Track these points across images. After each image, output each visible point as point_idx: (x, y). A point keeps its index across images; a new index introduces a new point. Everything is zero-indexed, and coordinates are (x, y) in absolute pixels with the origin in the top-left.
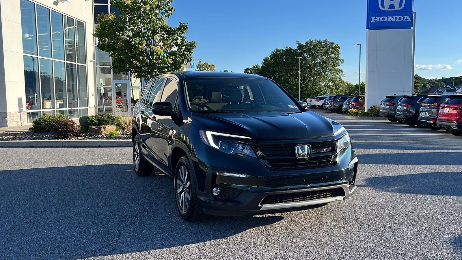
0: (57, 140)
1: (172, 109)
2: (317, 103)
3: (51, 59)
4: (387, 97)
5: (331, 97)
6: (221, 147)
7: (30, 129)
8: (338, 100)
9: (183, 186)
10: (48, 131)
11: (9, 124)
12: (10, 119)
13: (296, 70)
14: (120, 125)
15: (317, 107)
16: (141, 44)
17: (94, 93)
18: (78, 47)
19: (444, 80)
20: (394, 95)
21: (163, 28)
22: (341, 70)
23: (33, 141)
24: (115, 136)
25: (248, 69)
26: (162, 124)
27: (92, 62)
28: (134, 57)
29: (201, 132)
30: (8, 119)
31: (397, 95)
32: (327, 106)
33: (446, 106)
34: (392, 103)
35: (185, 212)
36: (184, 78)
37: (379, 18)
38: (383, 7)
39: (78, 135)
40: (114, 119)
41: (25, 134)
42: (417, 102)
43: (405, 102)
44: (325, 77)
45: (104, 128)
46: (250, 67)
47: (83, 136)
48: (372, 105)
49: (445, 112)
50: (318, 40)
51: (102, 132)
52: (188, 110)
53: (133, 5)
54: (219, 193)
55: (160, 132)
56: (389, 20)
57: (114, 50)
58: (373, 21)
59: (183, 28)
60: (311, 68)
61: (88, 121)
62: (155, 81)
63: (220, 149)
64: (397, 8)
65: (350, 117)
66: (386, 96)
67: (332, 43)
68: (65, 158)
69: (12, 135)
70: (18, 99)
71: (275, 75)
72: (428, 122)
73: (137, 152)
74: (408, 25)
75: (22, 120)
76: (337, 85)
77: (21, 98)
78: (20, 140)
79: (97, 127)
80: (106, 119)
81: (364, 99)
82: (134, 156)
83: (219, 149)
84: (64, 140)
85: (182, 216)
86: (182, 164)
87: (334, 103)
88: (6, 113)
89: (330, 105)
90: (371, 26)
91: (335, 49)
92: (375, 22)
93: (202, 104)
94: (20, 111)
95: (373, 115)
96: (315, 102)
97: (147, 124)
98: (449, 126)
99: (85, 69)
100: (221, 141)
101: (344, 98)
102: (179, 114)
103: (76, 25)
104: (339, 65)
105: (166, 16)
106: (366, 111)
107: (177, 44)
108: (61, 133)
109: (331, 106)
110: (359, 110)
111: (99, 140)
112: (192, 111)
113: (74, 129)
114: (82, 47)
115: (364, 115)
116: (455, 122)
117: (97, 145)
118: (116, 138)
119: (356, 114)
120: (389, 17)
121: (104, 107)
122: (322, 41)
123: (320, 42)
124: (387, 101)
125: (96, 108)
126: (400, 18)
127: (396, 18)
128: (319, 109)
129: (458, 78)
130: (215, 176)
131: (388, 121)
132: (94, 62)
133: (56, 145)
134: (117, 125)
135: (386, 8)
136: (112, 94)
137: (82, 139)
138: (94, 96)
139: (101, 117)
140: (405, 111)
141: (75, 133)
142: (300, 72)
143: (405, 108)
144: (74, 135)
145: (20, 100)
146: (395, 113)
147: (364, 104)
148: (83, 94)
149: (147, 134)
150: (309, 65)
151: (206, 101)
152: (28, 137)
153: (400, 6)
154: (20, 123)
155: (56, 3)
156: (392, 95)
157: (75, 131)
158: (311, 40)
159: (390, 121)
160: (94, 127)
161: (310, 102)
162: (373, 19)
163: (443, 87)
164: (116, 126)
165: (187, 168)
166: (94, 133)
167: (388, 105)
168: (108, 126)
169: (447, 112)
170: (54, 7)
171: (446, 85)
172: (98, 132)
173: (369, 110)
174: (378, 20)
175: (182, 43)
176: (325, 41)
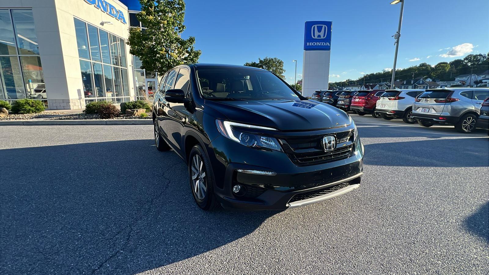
0: (102, 120)
1: (184, 96)
3: (101, 63)
4: (316, 92)
6: (242, 140)
7: (83, 111)
9: (197, 174)
10: (97, 113)
11: (71, 107)
12: (72, 104)
14: (149, 108)
16: (162, 50)
17: (133, 87)
18: (121, 56)
19: (336, 83)
21: (177, 40)
22: (284, 76)
23: (84, 120)
24: (145, 117)
26: (175, 110)
27: (131, 67)
28: (156, 60)
29: (218, 122)
30: (71, 104)
31: (322, 91)
33: (357, 97)
34: (319, 96)
35: (202, 201)
36: (195, 67)
37: (312, 43)
38: (314, 36)
39: (118, 116)
40: (144, 105)
41: (79, 115)
42: (336, 95)
43: (328, 95)
45: (137, 111)
47: (121, 117)
49: (356, 101)
51: (135, 114)
52: (201, 97)
53: (154, 20)
54: (239, 190)
55: (174, 117)
56: (317, 45)
57: (142, 54)
58: (308, 45)
59: (191, 40)
61: (125, 106)
62: (169, 73)
63: (242, 142)
64: (322, 37)
67: (279, 60)
68: (104, 134)
69: (70, 115)
70: (78, 90)
72: (343, 107)
73: (157, 132)
74: (328, 48)
75: (82, 105)
77: (80, 90)
78: (74, 119)
79: (131, 110)
80: (138, 104)
82: (155, 135)
83: (239, 142)
84: (107, 120)
85: (197, 203)
86: (195, 153)
88: (69, 100)
90: (307, 48)
91: (280, 63)
92: (309, 46)
93: (209, 93)
94: (80, 99)
97: (164, 110)
98: (358, 109)
99: (126, 71)
100: (242, 133)
102: (191, 102)
103: (118, 41)
104: (283, 73)
105: (180, 32)
107: (187, 52)
108: (105, 114)
111: (133, 120)
112: (205, 99)
113: (115, 111)
114: (124, 56)
116: (363, 107)
117: (131, 123)
118: (145, 118)
120: (317, 43)
121: (139, 96)
122: (273, 58)
123: (272, 59)
124: (316, 94)
125: (135, 97)
126: (324, 44)
127: (321, 43)
129: (343, 82)
130: (236, 173)
132: (132, 67)
133: (101, 123)
134: (147, 109)
135: (316, 37)
136: (146, 88)
137: (121, 119)
138: (133, 89)
139: (135, 103)
140: (328, 100)
141: (115, 114)
143: (328, 98)
144: (115, 116)
145: (79, 91)
148: (125, 88)
149: (164, 116)
151: (211, 91)
152: (81, 117)
153: (324, 37)
154: (80, 107)
155: (102, 24)
156: (319, 91)
157: (115, 113)
158: (267, 58)
160: (129, 110)
163: (336, 87)
164: (145, 110)
165: (202, 158)
166: (129, 115)
168: (140, 109)
169: (358, 101)
170: (101, 26)
171: (337, 86)
172: (132, 114)
174: (311, 45)
175: (191, 51)
176: (275, 59)
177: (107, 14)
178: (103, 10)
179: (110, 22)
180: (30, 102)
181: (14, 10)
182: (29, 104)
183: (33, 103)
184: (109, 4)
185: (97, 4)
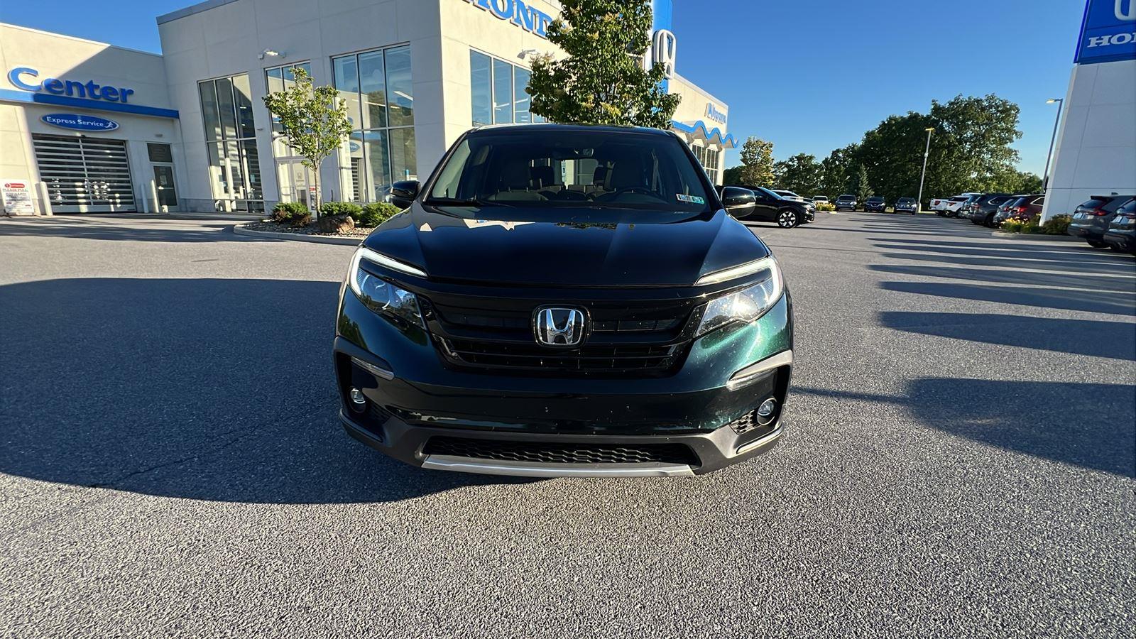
2: (949, 208)
5: (975, 197)
8: (989, 202)
13: (922, 151)
15: (949, 214)
20: (1113, 193)
22: (1015, 151)
25: (838, 151)
31: (1120, 195)
32: (966, 213)
37: (1110, 39)
38: (1125, 13)
44: (978, 163)
46: (844, 147)
48: (1056, 214)
50: (974, 97)
58: (1092, 44)
60: (951, 148)
65: (1002, 234)
66: (1092, 197)
67: (1004, 104)
71: (882, 160)
76: (1001, 177)
81: (1042, 202)
87: (978, 208)
89: (971, 211)
90: (1085, 56)
91: (1007, 112)
92: (1099, 47)
95: (1054, 232)
96: (944, 205)
101: (1001, 198)
104: (1011, 142)
106: (1041, 223)
109: (972, 213)
110: (1025, 222)
115: (1036, 231)
119: (1017, 229)
122: (984, 98)
123: (979, 101)
124: (1090, 206)
128: (951, 217)
131: (1086, 245)
135: (1132, 16)
140: (1130, 226)
142: (926, 155)
146: (1106, 230)
147: (1040, 210)
150: (949, 142)
155: (522, 56)
156: (1107, 194)
158: (961, 98)
159: (1090, 246)
161: (936, 205)
162: (1093, 42)
167: (1091, 214)
173: (1046, 223)
174: (1104, 43)
176: (989, 99)
177: (533, 33)
178: (525, 27)
179: (534, 51)
180: (383, 208)
181: (389, 51)
182: (381, 210)
183: (386, 209)
184: (538, 11)
185: (515, 16)
